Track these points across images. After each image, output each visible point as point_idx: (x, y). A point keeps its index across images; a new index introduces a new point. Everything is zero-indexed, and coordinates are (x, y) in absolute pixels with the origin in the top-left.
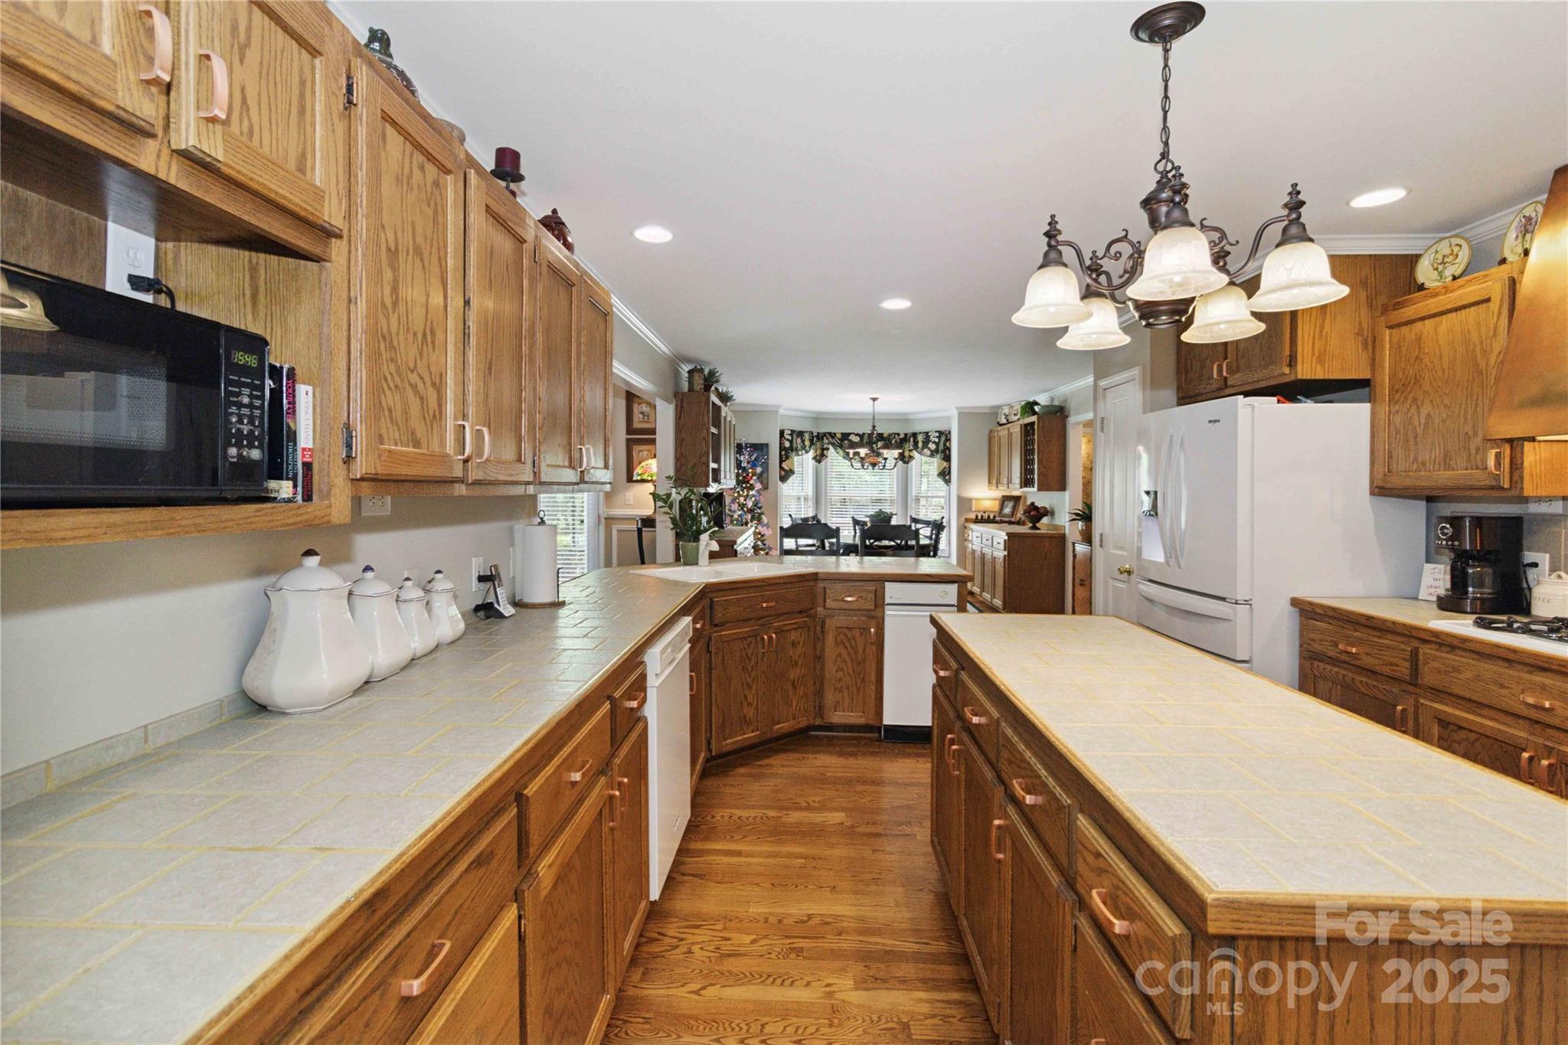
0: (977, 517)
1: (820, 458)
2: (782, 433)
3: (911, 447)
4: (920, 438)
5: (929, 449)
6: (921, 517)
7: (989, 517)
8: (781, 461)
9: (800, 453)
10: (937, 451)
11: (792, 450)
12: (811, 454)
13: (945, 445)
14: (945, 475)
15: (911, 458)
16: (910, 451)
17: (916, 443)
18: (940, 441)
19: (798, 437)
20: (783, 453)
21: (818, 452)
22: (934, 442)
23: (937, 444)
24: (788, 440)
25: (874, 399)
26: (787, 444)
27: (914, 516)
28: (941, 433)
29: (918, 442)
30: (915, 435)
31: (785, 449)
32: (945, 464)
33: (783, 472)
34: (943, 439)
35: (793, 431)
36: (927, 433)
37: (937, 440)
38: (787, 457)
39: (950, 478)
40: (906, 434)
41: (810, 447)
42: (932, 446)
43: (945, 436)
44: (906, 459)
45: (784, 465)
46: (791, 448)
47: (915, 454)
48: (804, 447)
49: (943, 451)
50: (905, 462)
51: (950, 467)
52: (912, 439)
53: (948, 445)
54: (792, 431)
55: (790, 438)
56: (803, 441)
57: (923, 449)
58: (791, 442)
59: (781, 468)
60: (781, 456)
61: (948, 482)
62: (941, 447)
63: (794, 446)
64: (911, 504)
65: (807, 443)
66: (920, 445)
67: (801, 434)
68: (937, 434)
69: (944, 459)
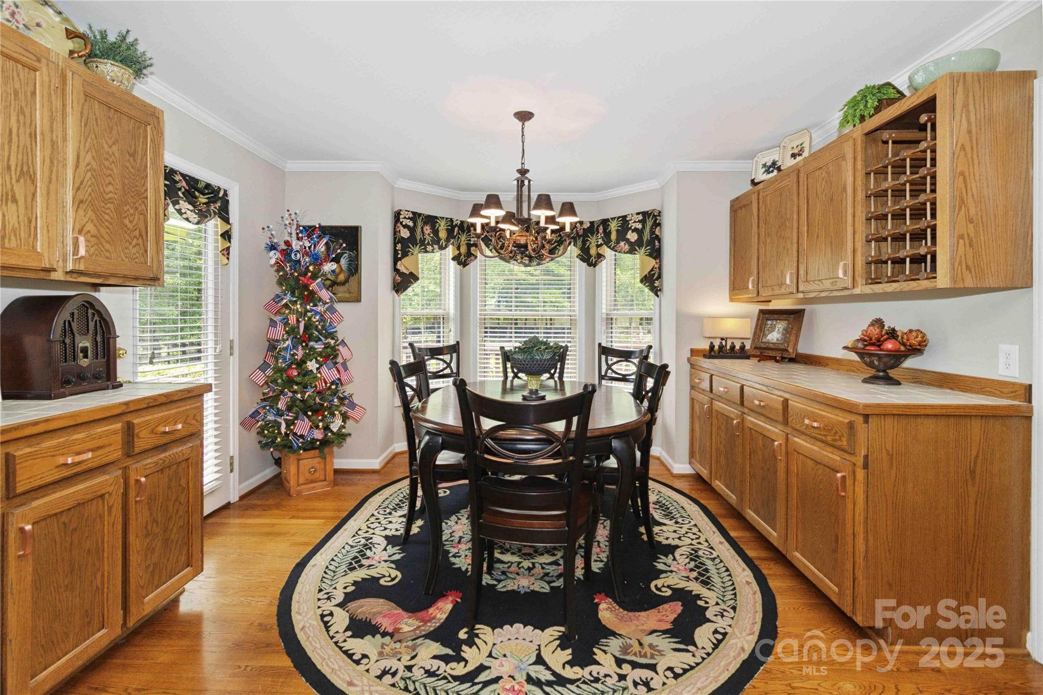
0: (712, 347)
1: (463, 260)
2: (397, 216)
3: (600, 241)
4: (614, 226)
5: (628, 241)
6: (616, 346)
7: (733, 347)
8: (396, 260)
9: (429, 248)
10: (639, 243)
11: (415, 243)
12: (450, 251)
13: (652, 232)
14: (652, 280)
15: (600, 256)
16: (598, 246)
17: (607, 234)
18: (644, 227)
19: (425, 223)
20: (399, 246)
21: (463, 249)
22: (635, 230)
23: (640, 232)
24: (406, 226)
25: (524, 116)
26: (405, 234)
27: (604, 344)
28: (645, 214)
29: (610, 232)
30: (605, 222)
31: (402, 240)
32: (652, 262)
33: (398, 277)
34: (649, 223)
35: (415, 216)
36: (625, 217)
37: (639, 226)
38: (405, 254)
39: (661, 285)
40: (592, 223)
41: (448, 240)
42: (632, 237)
43: (652, 219)
44: (593, 259)
45: (400, 266)
46: (412, 240)
47: (607, 252)
48: (436, 241)
49: (651, 242)
50: (590, 265)
51: (660, 268)
52: (601, 229)
53: (657, 232)
54: (413, 213)
55: (411, 224)
56: (436, 232)
57: (618, 242)
58: (412, 230)
59: (396, 270)
60: (395, 252)
61: (656, 291)
62: (647, 235)
63: (419, 236)
64: (600, 326)
65: (443, 234)
66: (614, 236)
67: (431, 220)
68: (640, 217)
69: (650, 255)
